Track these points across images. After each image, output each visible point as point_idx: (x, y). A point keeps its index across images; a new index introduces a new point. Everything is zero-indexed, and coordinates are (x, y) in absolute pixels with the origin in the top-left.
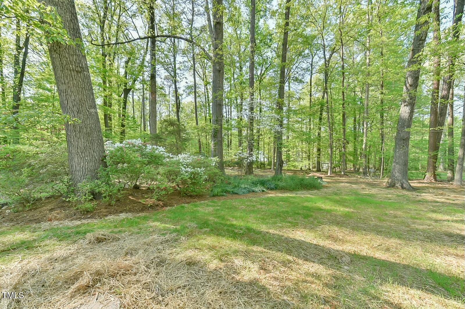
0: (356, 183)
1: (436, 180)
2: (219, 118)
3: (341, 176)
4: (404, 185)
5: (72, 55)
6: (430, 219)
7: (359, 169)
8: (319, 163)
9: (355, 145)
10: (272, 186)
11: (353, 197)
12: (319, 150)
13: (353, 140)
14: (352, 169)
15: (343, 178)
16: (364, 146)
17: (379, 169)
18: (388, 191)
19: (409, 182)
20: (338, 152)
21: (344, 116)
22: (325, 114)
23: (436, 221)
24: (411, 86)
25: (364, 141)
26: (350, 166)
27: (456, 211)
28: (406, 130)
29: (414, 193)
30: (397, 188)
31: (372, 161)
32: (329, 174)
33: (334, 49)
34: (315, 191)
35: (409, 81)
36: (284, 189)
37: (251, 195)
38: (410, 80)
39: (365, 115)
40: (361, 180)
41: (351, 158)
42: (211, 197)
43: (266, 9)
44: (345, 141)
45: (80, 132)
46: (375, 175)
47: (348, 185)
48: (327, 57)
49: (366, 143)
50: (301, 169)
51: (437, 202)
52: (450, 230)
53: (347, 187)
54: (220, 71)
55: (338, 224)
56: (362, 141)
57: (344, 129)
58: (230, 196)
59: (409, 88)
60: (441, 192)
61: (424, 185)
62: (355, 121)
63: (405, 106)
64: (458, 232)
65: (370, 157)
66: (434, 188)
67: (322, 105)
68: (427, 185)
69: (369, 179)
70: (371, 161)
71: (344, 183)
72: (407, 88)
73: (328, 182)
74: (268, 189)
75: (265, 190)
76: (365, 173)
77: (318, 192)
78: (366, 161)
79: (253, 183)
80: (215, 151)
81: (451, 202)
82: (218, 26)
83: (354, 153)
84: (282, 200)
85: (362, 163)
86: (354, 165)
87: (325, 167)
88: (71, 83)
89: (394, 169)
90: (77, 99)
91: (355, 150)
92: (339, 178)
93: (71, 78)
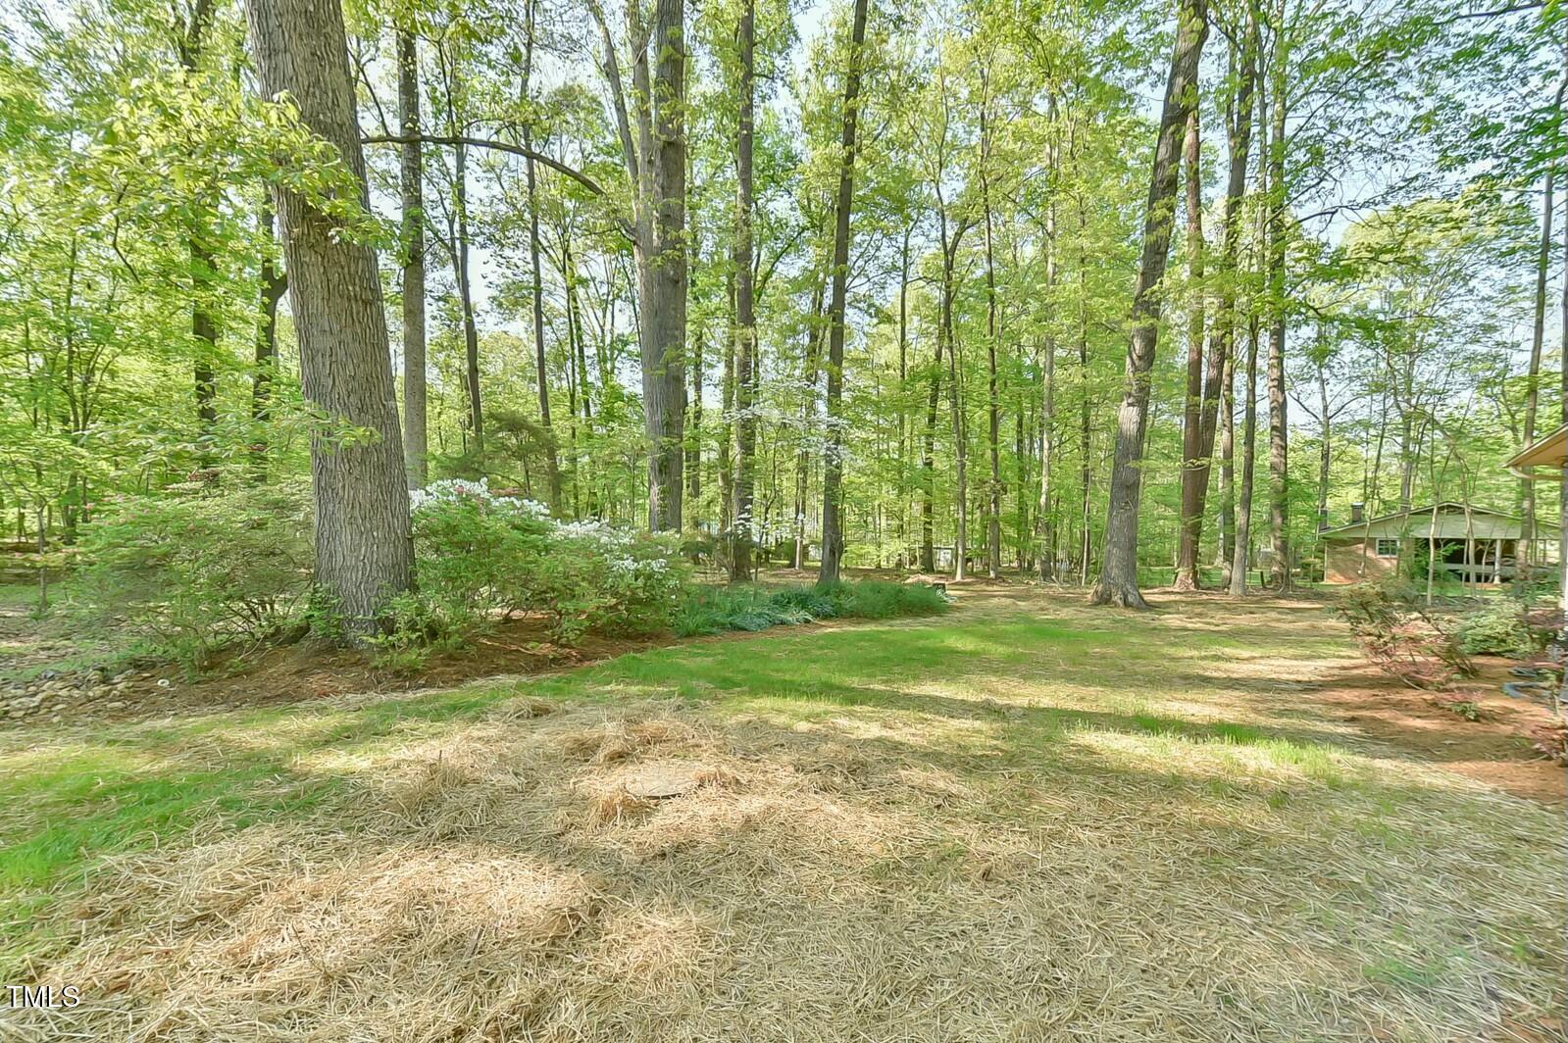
0: (1026, 597)
1: (1197, 586)
2: (676, 418)
3: (989, 582)
4: (1130, 599)
5: (356, 260)
6: (1164, 656)
7: (1031, 564)
8: (928, 548)
9: (1021, 496)
10: (828, 609)
11: (1021, 626)
12: (928, 510)
13: (1016, 481)
14: (1015, 564)
15: (995, 588)
16: (1043, 500)
17: (1079, 563)
18: (1095, 612)
19: (1142, 591)
20: (978, 514)
21: (993, 414)
22: (944, 405)
23: (1173, 659)
24: (1140, 358)
25: (1045, 487)
26: (1009, 557)
27: (1211, 642)
28: (1132, 464)
29: (1148, 614)
30: (1116, 605)
31: (1063, 541)
32: (958, 578)
33: (966, 220)
34: (933, 619)
35: (1137, 347)
36: (856, 615)
37: (779, 631)
38: (1138, 344)
39: (1046, 415)
40: (1038, 591)
41: (1012, 532)
42: (681, 637)
43: (772, 72)
44: (998, 487)
45: (363, 462)
46: (1071, 579)
47: (1009, 601)
48: (948, 240)
49: (1048, 494)
50: (879, 566)
51: (1186, 629)
52: (1189, 671)
53: (1007, 607)
54: (677, 282)
55: (995, 672)
56: (1039, 485)
57: (994, 450)
58: (727, 634)
59: (1137, 363)
60: (1198, 610)
61: (1172, 598)
62: (1020, 424)
63: (1129, 405)
64: (1201, 672)
65: (1058, 531)
66: (1188, 603)
67: (936, 381)
68: (1178, 597)
69: (1057, 588)
70: (1060, 542)
71: (998, 598)
72: (1133, 363)
73: (961, 598)
74: (817, 615)
75: (809, 617)
76: (1046, 574)
77: (940, 620)
78: (1048, 540)
79: (776, 602)
80: (664, 512)
81: (1212, 628)
82: (671, 152)
83: (1020, 521)
84: (862, 636)
85: (1039, 546)
86: (1019, 553)
87: (943, 558)
88: (349, 330)
89: (1109, 559)
90: (360, 373)
91: (1022, 508)
92: (984, 587)
93: (349, 320)
